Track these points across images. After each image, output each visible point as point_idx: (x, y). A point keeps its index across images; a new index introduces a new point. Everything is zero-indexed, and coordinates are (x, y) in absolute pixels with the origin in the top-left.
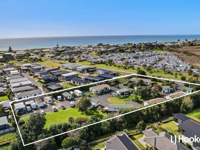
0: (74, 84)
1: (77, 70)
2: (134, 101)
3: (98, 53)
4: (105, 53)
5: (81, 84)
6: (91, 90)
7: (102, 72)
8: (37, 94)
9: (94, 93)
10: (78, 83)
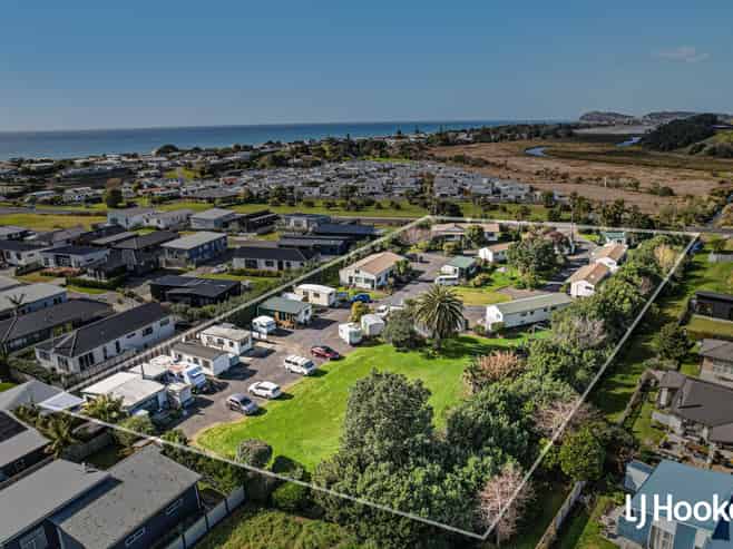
0: (252, 270)
1: (194, 226)
2: (525, 287)
3: (202, 173)
4: (223, 170)
5: (292, 263)
6: (351, 279)
7: (308, 221)
8: (155, 325)
9: (369, 286)
10: (276, 262)
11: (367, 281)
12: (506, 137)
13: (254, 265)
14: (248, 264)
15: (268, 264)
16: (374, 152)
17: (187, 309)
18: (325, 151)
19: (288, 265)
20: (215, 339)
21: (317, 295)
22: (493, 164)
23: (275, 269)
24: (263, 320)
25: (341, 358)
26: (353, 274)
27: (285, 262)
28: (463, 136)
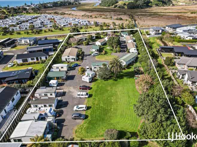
0: (26, 63)
5: (42, 57)
6: (66, 59)
7: (29, 40)
8: (15, 97)
9: (73, 60)
10: (35, 58)
11: (72, 59)
12: (62, 5)
13: (27, 61)
14: (24, 61)
15: (32, 59)
16: (24, 12)
17: (20, 85)
18: (5, 12)
19: (41, 58)
20: (43, 95)
21: (62, 68)
22: (67, 14)
23: (35, 60)
24: (53, 82)
25: (91, 88)
26: (67, 57)
27: (39, 58)
28: (49, 5)
